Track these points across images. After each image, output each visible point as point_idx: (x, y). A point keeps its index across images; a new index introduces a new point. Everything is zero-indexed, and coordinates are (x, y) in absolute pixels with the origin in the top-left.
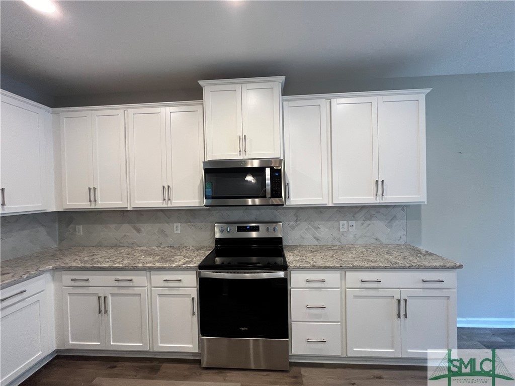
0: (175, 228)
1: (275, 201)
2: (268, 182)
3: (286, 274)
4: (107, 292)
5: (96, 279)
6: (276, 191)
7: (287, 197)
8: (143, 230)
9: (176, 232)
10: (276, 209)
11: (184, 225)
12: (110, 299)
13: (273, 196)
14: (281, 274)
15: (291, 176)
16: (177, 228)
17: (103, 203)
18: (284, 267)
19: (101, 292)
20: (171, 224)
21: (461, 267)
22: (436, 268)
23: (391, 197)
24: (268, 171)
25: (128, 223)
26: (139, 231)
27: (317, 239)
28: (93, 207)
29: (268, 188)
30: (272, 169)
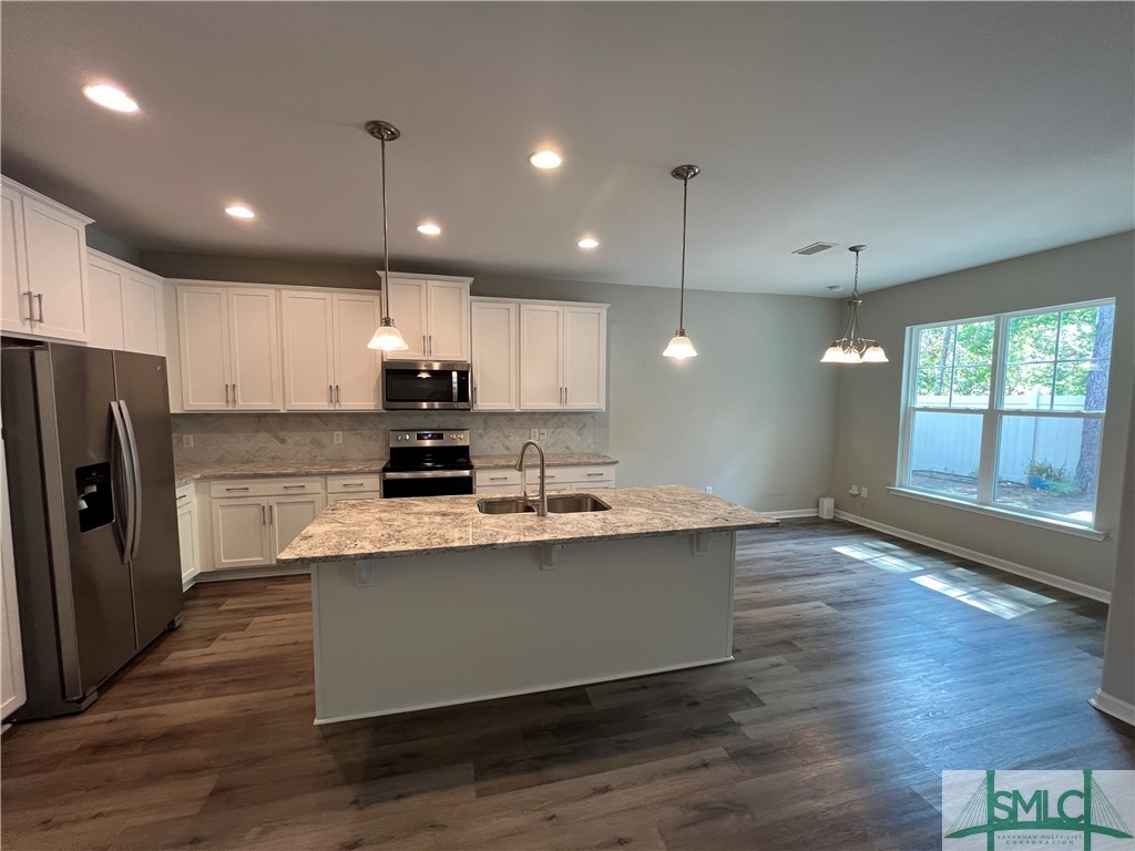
0: (335, 438)
1: (462, 405)
2: (455, 385)
3: (471, 473)
4: (272, 501)
5: (256, 487)
6: (463, 394)
7: (474, 401)
8: (289, 440)
9: (335, 441)
10: (463, 415)
11: (346, 433)
12: (275, 509)
13: (459, 400)
14: (467, 473)
15: (478, 379)
16: (338, 437)
17: (245, 404)
18: (470, 467)
19: (264, 502)
20: (330, 433)
21: (617, 462)
22: (598, 464)
23: (574, 404)
24: (455, 374)
25: (266, 431)
26: (283, 441)
27: (507, 449)
28: (230, 408)
29: (455, 391)
30: (458, 372)
